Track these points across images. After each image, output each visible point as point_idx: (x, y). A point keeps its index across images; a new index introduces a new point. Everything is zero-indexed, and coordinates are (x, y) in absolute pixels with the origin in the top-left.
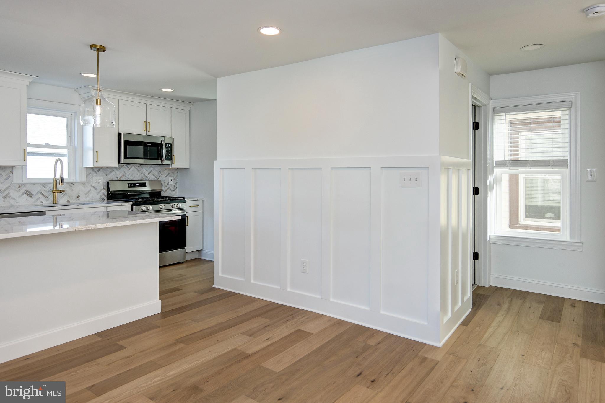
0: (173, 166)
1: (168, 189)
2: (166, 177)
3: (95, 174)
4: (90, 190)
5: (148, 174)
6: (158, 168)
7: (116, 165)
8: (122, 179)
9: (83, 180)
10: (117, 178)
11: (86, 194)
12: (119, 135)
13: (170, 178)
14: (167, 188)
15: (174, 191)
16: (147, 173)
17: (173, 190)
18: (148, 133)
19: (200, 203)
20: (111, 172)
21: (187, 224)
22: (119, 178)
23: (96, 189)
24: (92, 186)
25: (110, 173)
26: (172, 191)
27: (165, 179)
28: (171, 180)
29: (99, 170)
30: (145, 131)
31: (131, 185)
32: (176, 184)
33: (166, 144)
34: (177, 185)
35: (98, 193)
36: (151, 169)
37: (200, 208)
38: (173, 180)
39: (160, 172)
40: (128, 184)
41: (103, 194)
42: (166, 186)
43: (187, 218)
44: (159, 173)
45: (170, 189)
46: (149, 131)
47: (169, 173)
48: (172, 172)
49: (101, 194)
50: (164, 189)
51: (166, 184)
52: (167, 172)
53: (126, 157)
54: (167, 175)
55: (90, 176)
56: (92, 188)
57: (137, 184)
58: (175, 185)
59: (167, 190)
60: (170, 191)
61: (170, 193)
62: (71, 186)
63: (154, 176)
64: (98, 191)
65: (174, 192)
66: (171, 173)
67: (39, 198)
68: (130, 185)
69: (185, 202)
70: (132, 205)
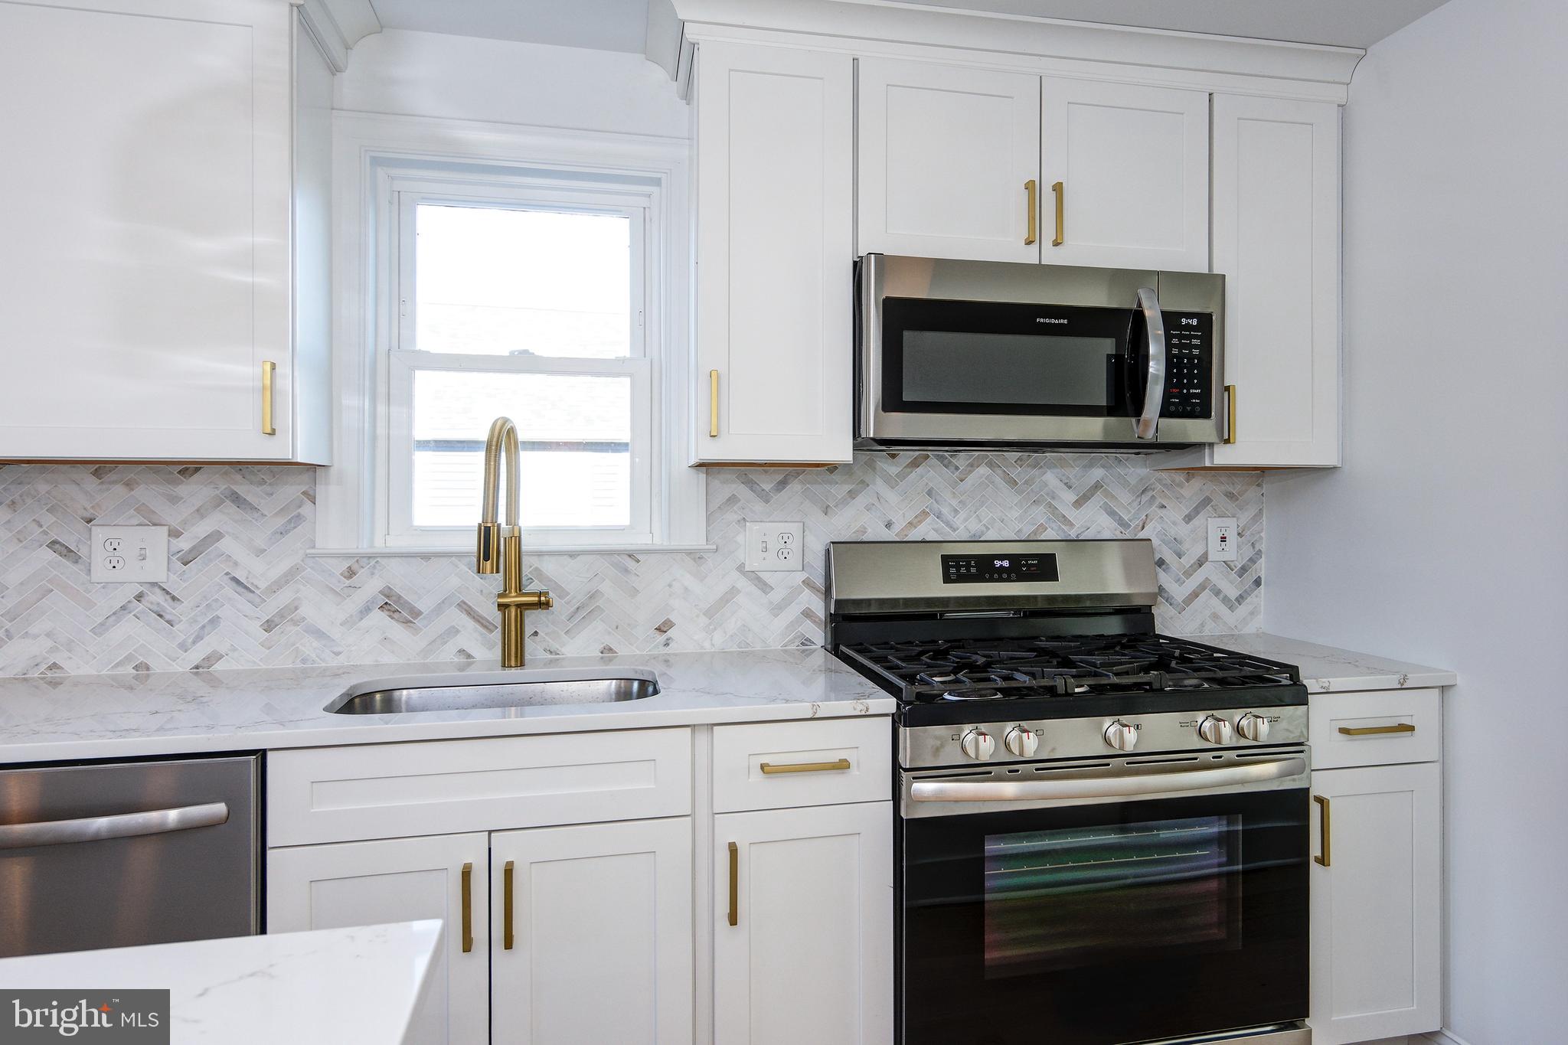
0: (1223, 456)
1: (1202, 587)
2: (1188, 519)
3: (759, 506)
4: (733, 591)
5: (1078, 504)
6: (1136, 469)
7: (841, 450)
8: (915, 535)
9: (693, 535)
10: (889, 525)
11: (710, 613)
12: (857, 267)
13: (1212, 525)
14: (1192, 584)
15: (1240, 599)
16: (1070, 497)
17: (1233, 593)
18: (1052, 257)
19: (1418, 708)
20: (852, 494)
21: (1315, 850)
22: (898, 527)
23: (764, 587)
24: (741, 568)
25: (843, 502)
26: (1226, 600)
27: (1182, 530)
28: (1223, 539)
29: (783, 484)
30: (1029, 242)
31: (957, 568)
32: (1252, 561)
33: (1170, 319)
34: (1262, 568)
35: (777, 609)
36: (1097, 473)
37: (1422, 745)
38: (1232, 537)
39: (1150, 494)
40: (946, 559)
41: (807, 614)
42: (1188, 574)
43: (1315, 809)
44: (1145, 498)
45: (1217, 592)
46: (1056, 244)
47: (1207, 501)
48: (1230, 496)
49: (794, 611)
50: (1178, 591)
51: (1188, 561)
52: (1193, 489)
53: (893, 401)
54: (1196, 511)
55: (732, 516)
56: (742, 583)
57: (998, 563)
58: (1243, 570)
59: (1195, 595)
60: (1216, 603)
61: (1215, 617)
62: (626, 571)
63: (1112, 513)
64: (776, 596)
65: (1242, 610)
66: (1220, 500)
67: (453, 631)
68: (958, 567)
69: (1299, 696)
70: (898, 720)
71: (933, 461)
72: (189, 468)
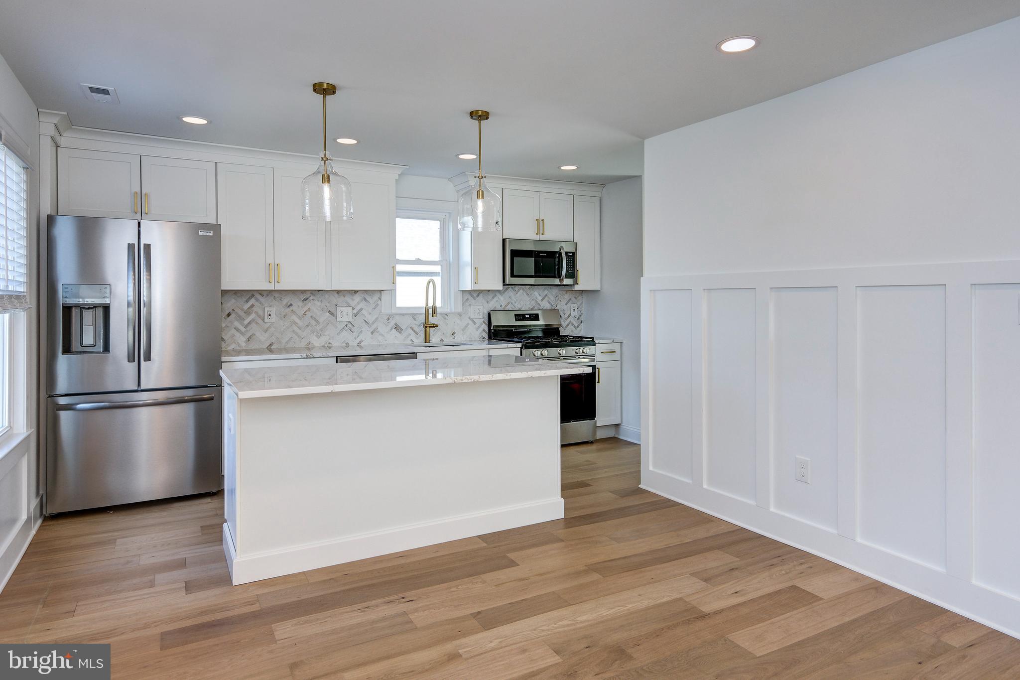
0: (577, 288)
1: (569, 323)
2: (566, 304)
3: (473, 301)
4: (468, 324)
5: (542, 300)
6: (555, 291)
7: (500, 287)
8: (507, 309)
9: (460, 309)
10: (501, 306)
11: (463, 330)
12: (504, 241)
13: (572, 306)
14: (567, 322)
15: (578, 326)
16: (540, 298)
17: (576, 325)
18: (542, 238)
19: (616, 347)
20: (493, 298)
21: (597, 381)
22: (503, 306)
23: (475, 323)
24: (469, 318)
25: (491, 300)
26: (575, 327)
27: (565, 307)
28: (574, 310)
29: (478, 295)
30: (537, 234)
31: (520, 317)
32: (580, 316)
33: (567, 253)
34: (583, 318)
35: (477, 329)
36: (546, 292)
37: (617, 356)
38: (576, 309)
39: (558, 297)
40: (515, 315)
41: (484, 330)
42: (566, 319)
43: (597, 370)
44: (556, 299)
45: (573, 324)
46: (542, 234)
47: (570, 299)
48: (575, 298)
49: (481, 329)
50: (564, 324)
51: (566, 316)
52: (567, 297)
53: (512, 275)
54: (568, 302)
55: (467, 304)
56: (470, 322)
57: (526, 316)
58: (579, 318)
59: (568, 325)
60: (572, 327)
61: (572, 331)
62: (445, 318)
63: (549, 303)
64: (477, 325)
65: (578, 329)
66: (573, 299)
67: (410, 335)
68: (518, 317)
69: (594, 344)
70: (521, 348)
71: (521, 291)
72: (356, 292)
